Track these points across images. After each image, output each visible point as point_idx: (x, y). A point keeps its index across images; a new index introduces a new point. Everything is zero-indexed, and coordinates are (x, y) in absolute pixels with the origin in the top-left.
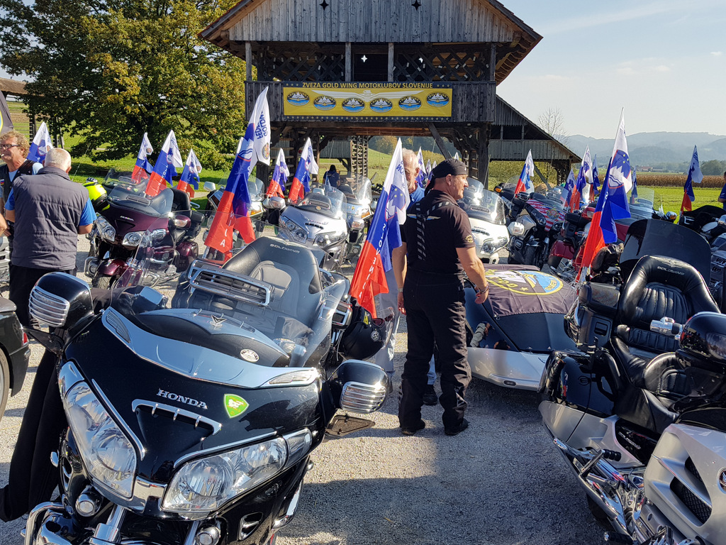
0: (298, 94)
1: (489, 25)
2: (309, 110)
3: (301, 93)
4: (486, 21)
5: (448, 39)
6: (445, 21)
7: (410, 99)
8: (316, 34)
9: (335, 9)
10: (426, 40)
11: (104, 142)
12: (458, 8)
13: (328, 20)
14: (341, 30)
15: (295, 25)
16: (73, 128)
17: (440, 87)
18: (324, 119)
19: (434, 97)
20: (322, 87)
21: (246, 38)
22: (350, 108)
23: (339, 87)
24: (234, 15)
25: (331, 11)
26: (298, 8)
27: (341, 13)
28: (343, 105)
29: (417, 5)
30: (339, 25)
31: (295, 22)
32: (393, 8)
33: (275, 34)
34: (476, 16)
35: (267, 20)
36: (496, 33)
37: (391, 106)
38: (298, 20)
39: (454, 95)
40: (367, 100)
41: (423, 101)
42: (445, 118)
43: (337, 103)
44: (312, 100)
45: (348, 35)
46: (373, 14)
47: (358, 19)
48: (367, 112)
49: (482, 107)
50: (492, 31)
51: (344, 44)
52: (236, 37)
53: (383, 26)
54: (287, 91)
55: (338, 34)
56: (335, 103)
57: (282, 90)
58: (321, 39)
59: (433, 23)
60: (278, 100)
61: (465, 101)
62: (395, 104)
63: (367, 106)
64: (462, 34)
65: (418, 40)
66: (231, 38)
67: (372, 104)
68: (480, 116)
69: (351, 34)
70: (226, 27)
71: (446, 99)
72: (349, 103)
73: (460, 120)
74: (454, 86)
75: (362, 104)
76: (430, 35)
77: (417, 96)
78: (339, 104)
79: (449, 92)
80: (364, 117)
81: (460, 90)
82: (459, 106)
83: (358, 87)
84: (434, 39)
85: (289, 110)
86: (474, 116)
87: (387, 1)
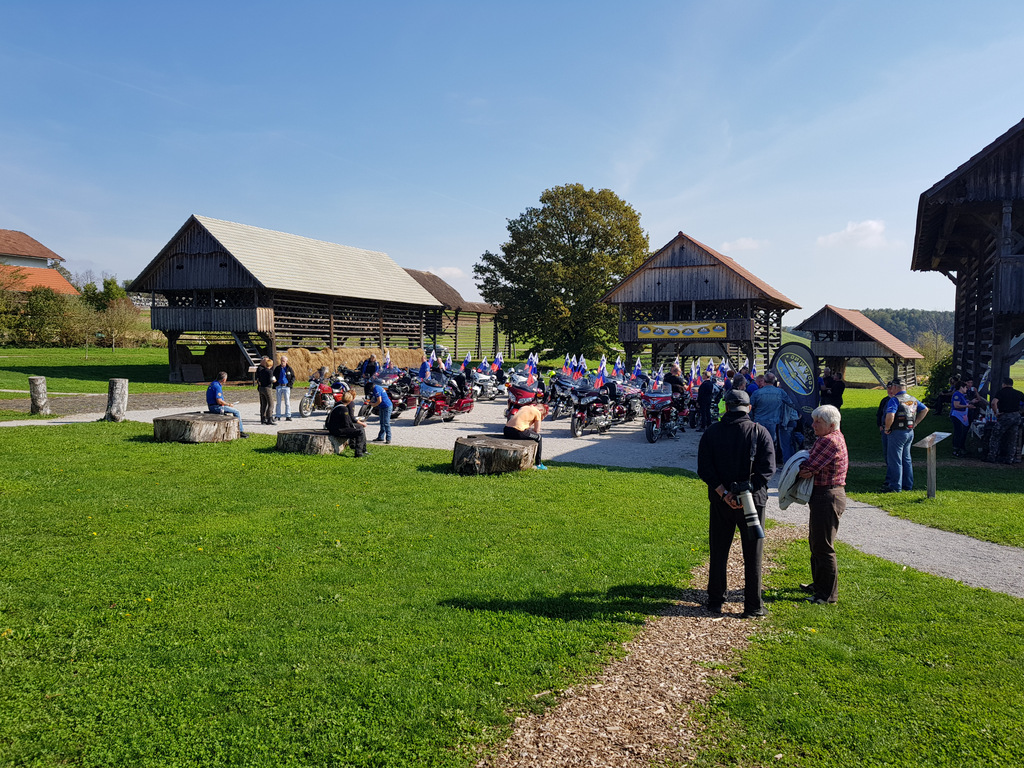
0: (645, 327)
1: (745, 290)
2: (651, 335)
3: (647, 327)
4: (744, 288)
5: (724, 298)
6: (723, 290)
7: (704, 329)
8: (655, 298)
9: (664, 285)
10: (712, 298)
12: (729, 282)
13: (661, 291)
14: (668, 295)
15: (644, 294)
17: (720, 322)
18: (659, 340)
19: (717, 328)
20: (657, 324)
21: (620, 301)
22: (673, 334)
23: (666, 323)
24: (614, 291)
25: (662, 286)
26: (646, 285)
27: (667, 287)
28: (668, 333)
29: (707, 281)
30: (666, 293)
31: (644, 292)
32: (694, 283)
33: (634, 298)
34: (738, 287)
35: (630, 292)
36: (749, 294)
37: (694, 332)
39: (727, 326)
40: (681, 330)
41: (711, 329)
42: (723, 338)
43: (665, 331)
44: (652, 330)
46: (684, 287)
47: (676, 290)
48: (681, 336)
49: (744, 332)
50: (747, 293)
51: (669, 302)
52: (615, 300)
53: (689, 293)
54: (639, 326)
55: (666, 297)
57: (637, 325)
58: (657, 300)
59: (716, 290)
60: (635, 331)
61: (733, 329)
62: (696, 331)
63: (681, 333)
64: (731, 295)
65: (708, 299)
66: (612, 302)
67: (683, 332)
68: (743, 336)
69: (672, 297)
70: (610, 296)
71: (723, 328)
72: (672, 331)
73: (732, 339)
74: (728, 322)
75: (678, 332)
76: (714, 296)
77: (707, 327)
79: (725, 325)
80: (680, 338)
81: (731, 324)
82: (731, 332)
83: (676, 323)
84: (716, 298)
85: (641, 336)
86: (739, 337)
87: (691, 280)
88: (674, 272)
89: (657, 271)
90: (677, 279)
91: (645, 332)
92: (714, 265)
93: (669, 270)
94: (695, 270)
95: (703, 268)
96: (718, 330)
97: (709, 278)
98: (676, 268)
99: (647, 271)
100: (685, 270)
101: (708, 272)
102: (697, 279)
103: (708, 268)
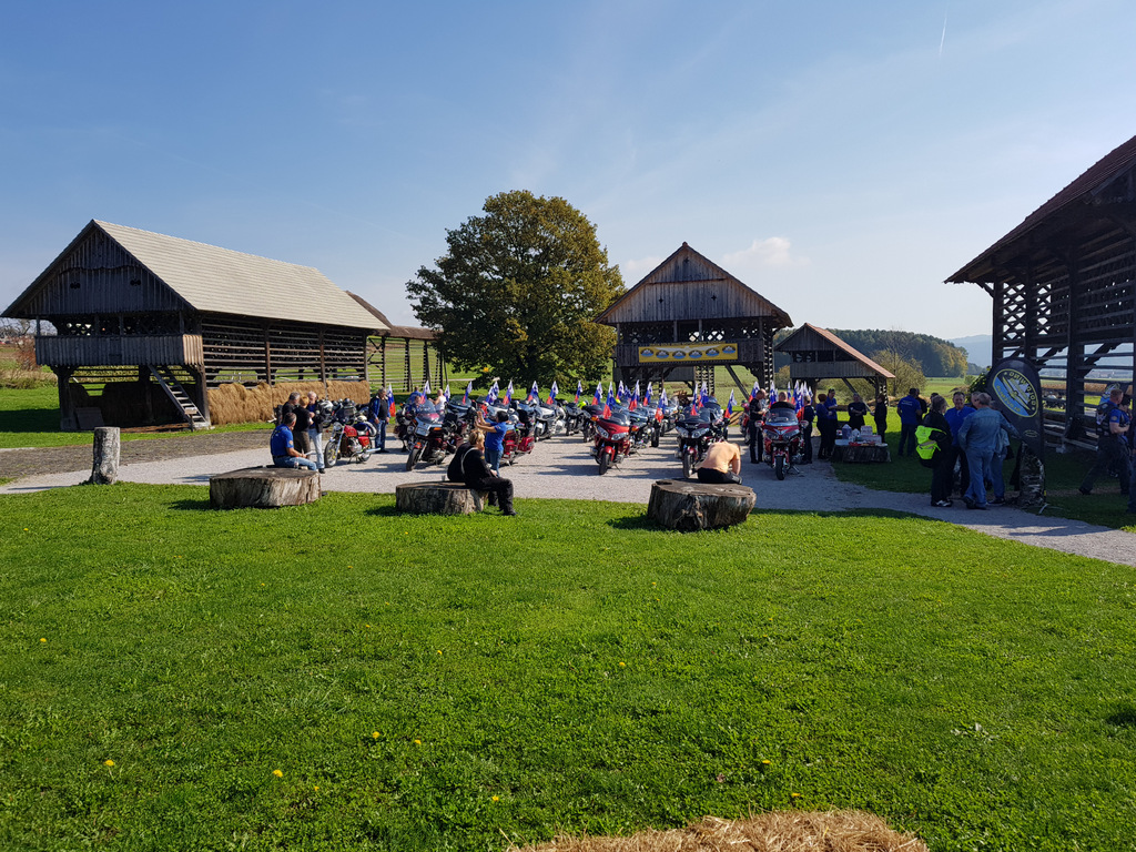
0: (647, 350)
1: (757, 307)
2: (654, 359)
3: (649, 349)
4: (755, 304)
5: (733, 315)
6: (731, 306)
7: (712, 350)
8: (657, 317)
9: (667, 303)
10: (720, 317)
12: (738, 298)
13: (663, 309)
14: (671, 314)
15: (645, 312)
18: (663, 364)
19: (726, 348)
20: (661, 346)
21: (617, 320)
22: (678, 357)
23: (671, 345)
24: (611, 309)
25: (665, 303)
26: (646, 303)
27: (670, 305)
28: (674, 355)
29: (714, 298)
30: (670, 311)
32: (701, 300)
33: (634, 318)
34: (749, 303)
35: (629, 311)
36: (761, 311)
37: (701, 354)
38: (646, 310)
39: (738, 347)
40: (687, 352)
41: (720, 350)
42: (733, 360)
44: (655, 353)
46: (689, 304)
47: (681, 308)
48: (688, 358)
49: (756, 353)
50: (759, 310)
51: (672, 321)
52: (612, 320)
53: (695, 310)
54: (641, 349)
55: (669, 316)
56: (669, 354)
57: (637, 348)
58: (660, 319)
59: (724, 307)
60: (636, 354)
61: (745, 350)
62: (704, 353)
63: (687, 355)
64: (741, 312)
65: (715, 317)
66: (609, 322)
67: (690, 354)
68: (755, 358)
69: (677, 317)
70: (606, 316)
71: (734, 349)
73: (742, 361)
74: (738, 342)
75: (684, 354)
76: (722, 314)
78: (671, 355)
79: (735, 345)
80: (686, 362)
81: (742, 344)
82: (742, 352)
83: (682, 345)
84: (725, 316)
85: (643, 359)
86: (751, 359)
87: (698, 297)
88: (677, 289)
89: (659, 287)
90: (681, 295)
91: (647, 354)
92: (722, 280)
93: (672, 286)
94: (701, 285)
95: (710, 283)
96: (729, 352)
97: (717, 294)
98: (679, 282)
99: (648, 287)
100: (691, 286)
101: (715, 288)
102: (703, 295)
103: (715, 283)
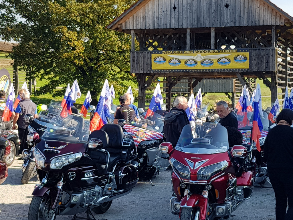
0: (160, 57)
1: (269, 16)
2: (166, 66)
3: (161, 57)
4: (268, 13)
5: (246, 24)
6: (244, 14)
7: (224, 59)
8: (170, 24)
9: (180, 10)
10: (233, 25)
11: (61, 84)
12: (251, 7)
13: (177, 16)
14: (184, 22)
15: (159, 19)
16: (42, 74)
17: (242, 51)
18: (174, 72)
19: (238, 58)
20: (173, 53)
21: (131, 28)
22: (189, 65)
23: (183, 53)
24: (125, 16)
25: (178, 11)
26: (160, 10)
27: (184, 12)
28: (185, 63)
29: (227, 6)
30: (183, 19)
31: (159, 18)
32: (214, 8)
33: (148, 25)
34: (262, 11)
35: (143, 17)
36: (274, 20)
37: (213, 63)
38: (160, 17)
40: (199, 60)
41: (232, 59)
42: (245, 69)
43: (182, 62)
44: (167, 60)
45: (188, 24)
46: (202, 12)
47: (194, 15)
48: (199, 67)
49: (267, 62)
50: (272, 19)
51: (186, 29)
52: (126, 27)
53: (208, 19)
54: (154, 56)
55: (182, 24)
56: (180, 62)
57: (151, 55)
58: (173, 27)
59: (237, 16)
60: (149, 61)
61: (257, 59)
62: (215, 62)
63: (199, 63)
64: (253, 21)
65: (228, 25)
66: (124, 28)
67: (202, 62)
68: (266, 67)
69: (189, 23)
70: (121, 22)
71: (246, 58)
72: (189, 62)
73: (254, 70)
74: (250, 51)
75: (196, 62)
76: (235, 22)
77: (228, 57)
79: (247, 54)
80: (197, 70)
81: (254, 53)
82: (254, 62)
83: (194, 53)
84: (237, 25)
85: (155, 66)
86: (263, 68)
97: (230, 2)
102: (217, 3)
